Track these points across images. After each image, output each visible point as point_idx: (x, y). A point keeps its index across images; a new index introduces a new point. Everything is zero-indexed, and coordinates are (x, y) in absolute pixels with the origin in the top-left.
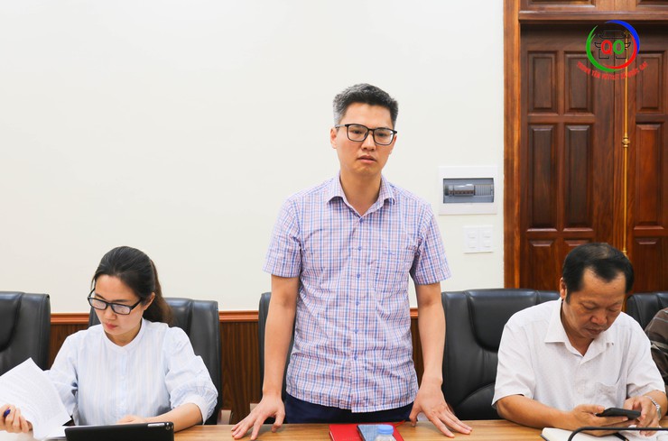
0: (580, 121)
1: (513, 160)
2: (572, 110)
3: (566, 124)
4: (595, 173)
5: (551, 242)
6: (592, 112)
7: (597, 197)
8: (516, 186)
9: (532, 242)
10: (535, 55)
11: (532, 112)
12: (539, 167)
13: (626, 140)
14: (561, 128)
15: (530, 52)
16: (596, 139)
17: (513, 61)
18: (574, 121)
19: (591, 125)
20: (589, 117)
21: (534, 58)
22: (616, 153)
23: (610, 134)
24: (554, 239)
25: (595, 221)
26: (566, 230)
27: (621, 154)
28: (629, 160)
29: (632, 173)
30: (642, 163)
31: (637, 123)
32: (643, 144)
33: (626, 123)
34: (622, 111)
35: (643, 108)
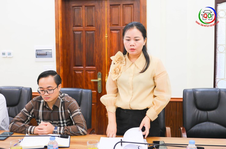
1: (59, 43)
2: (88, 26)
3: (86, 31)
5: (82, 72)
6: (95, 27)
7: (97, 57)
8: (60, 52)
9: (75, 71)
11: (75, 27)
13: (106, 36)
14: (84, 32)
15: (73, 7)
17: (58, 10)
18: (89, 30)
19: (95, 31)
20: (93, 28)
21: (75, 8)
22: (103, 41)
23: (101, 34)
25: (96, 64)
26: (86, 67)
27: (105, 41)
28: (108, 43)
29: (109, 48)
30: (113, 44)
31: (111, 30)
32: (113, 37)
33: (106, 30)
34: (105, 25)
35: (113, 25)
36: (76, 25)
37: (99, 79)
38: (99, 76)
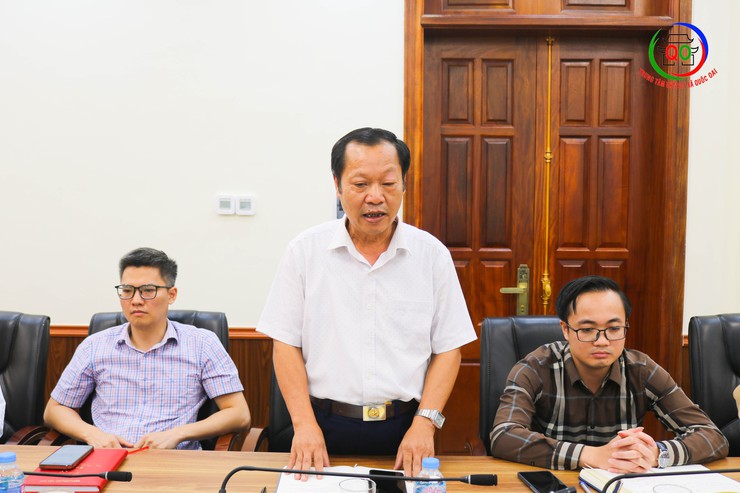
0: (499, 134)
2: (489, 121)
3: (483, 137)
4: (514, 189)
5: (466, 262)
6: (512, 125)
7: (516, 216)
10: (451, 63)
11: (447, 123)
12: (453, 182)
13: (548, 155)
14: (477, 141)
15: (444, 60)
16: (516, 153)
17: (414, 68)
18: (492, 134)
19: (511, 137)
20: (508, 129)
21: (449, 66)
22: (537, 169)
23: (532, 148)
24: (469, 260)
25: (514, 241)
26: (482, 249)
27: (543, 170)
28: (552, 176)
29: (555, 190)
30: (567, 180)
31: (562, 136)
32: (568, 159)
33: (549, 136)
34: (544, 123)
35: (568, 121)
36: (451, 117)
37: (522, 287)
38: (521, 277)
